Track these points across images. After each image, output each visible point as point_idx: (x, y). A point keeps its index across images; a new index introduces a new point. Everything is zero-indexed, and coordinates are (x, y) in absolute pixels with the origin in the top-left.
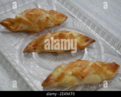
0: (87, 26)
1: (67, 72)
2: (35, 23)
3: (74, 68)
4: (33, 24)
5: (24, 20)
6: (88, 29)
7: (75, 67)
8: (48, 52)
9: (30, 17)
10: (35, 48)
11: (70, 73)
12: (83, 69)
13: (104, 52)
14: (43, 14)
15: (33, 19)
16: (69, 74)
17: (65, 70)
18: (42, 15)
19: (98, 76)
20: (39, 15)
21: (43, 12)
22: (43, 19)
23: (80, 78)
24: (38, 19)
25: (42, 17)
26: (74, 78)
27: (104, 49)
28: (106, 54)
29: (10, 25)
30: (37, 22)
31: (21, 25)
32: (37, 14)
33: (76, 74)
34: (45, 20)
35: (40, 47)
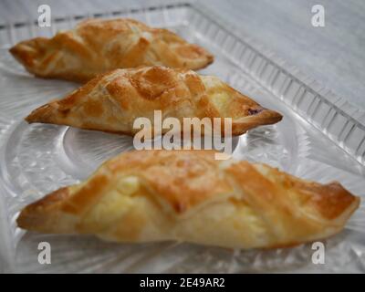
0: (269, 88)
1: (119, 175)
2: (103, 53)
3: (157, 168)
4: (95, 55)
5: (72, 41)
6: (271, 93)
7: (162, 164)
8: (106, 131)
9: (90, 33)
10: (66, 108)
11: (133, 181)
12: (192, 175)
13: (309, 157)
14: (134, 31)
15: (98, 39)
16: (126, 186)
17: (112, 167)
18: (130, 32)
19: (253, 219)
20: (118, 32)
21: (134, 25)
22: (129, 45)
23: (168, 208)
24: (114, 40)
25: (127, 38)
26: (141, 205)
27: (310, 148)
28: (313, 163)
29: (35, 57)
30: (110, 48)
31: (61, 54)
32: (115, 28)
33: (151, 189)
34: (135, 47)
35: (82, 108)
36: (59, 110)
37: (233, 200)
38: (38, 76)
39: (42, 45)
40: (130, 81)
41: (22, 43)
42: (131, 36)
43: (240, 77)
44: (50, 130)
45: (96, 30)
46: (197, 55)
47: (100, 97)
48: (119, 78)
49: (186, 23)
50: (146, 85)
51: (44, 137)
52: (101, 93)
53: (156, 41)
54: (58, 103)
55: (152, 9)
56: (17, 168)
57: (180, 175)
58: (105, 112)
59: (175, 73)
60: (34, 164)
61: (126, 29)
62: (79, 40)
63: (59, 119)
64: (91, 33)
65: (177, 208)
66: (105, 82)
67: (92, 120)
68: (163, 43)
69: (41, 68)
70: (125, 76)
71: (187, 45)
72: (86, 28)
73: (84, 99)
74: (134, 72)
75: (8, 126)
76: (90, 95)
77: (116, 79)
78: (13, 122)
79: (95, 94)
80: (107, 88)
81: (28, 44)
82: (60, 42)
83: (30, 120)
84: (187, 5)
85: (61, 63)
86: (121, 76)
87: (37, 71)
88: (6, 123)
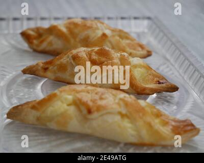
2: (78, 40)
4: (72, 41)
5: (60, 30)
10: (46, 67)
11: (70, 98)
12: (101, 99)
14: (100, 28)
15: (76, 31)
18: (97, 29)
20: (90, 28)
22: (95, 36)
23: (85, 112)
24: (86, 32)
25: (94, 32)
29: (35, 38)
30: (82, 38)
31: (51, 38)
32: (88, 25)
33: (78, 102)
34: (99, 38)
35: (55, 68)
36: (42, 68)
37: (120, 113)
38: (35, 51)
39: (41, 31)
40: (86, 54)
41: (29, 29)
42: (97, 31)
43: (168, 67)
44: (35, 80)
45: (76, 25)
46: (140, 49)
47: (67, 62)
48: (81, 52)
49: (146, 30)
50: (95, 57)
51: (31, 82)
52: (68, 59)
53: (113, 36)
54: (43, 63)
55: (123, 18)
56: (12, 95)
57: (95, 98)
58: (68, 71)
59: (113, 52)
60: (22, 94)
61: (95, 26)
62: (64, 30)
63: (41, 73)
64: (73, 26)
65: (89, 112)
66: (72, 53)
67: (60, 75)
68: (118, 38)
69: (38, 46)
70: (84, 51)
71: (135, 42)
72: (70, 23)
73: (58, 62)
74: (90, 49)
75: (11, 75)
76: (62, 60)
77: (78, 52)
78: (14, 73)
79: (64, 59)
80: (72, 56)
81: (33, 30)
82: (52, 30)
83: (25, 72)
84: (149, 18)
85: (50, 43)
86: (82, 51)
87: (35, 47)
88: (10, 73)
